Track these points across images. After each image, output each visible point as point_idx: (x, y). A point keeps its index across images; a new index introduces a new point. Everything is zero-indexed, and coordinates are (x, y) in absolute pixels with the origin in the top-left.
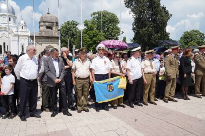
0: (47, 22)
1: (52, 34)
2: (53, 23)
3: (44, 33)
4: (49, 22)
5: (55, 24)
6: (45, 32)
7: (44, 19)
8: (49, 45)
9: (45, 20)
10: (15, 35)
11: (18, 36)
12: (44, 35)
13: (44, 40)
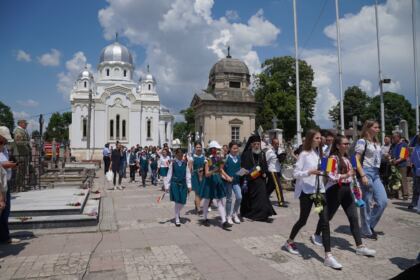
0: (231, 73)
1: (241, 97)
2: (242, 75)
3: (226, 94)
4: (235, 74)
5: (245, 77)
6: (228, 92)
7: (225, 67)
8: (234, 118)
9: (228, 69)
10: (137, 102)
11: (143, 103)
12: (225, 99)
13: (226, 108)
